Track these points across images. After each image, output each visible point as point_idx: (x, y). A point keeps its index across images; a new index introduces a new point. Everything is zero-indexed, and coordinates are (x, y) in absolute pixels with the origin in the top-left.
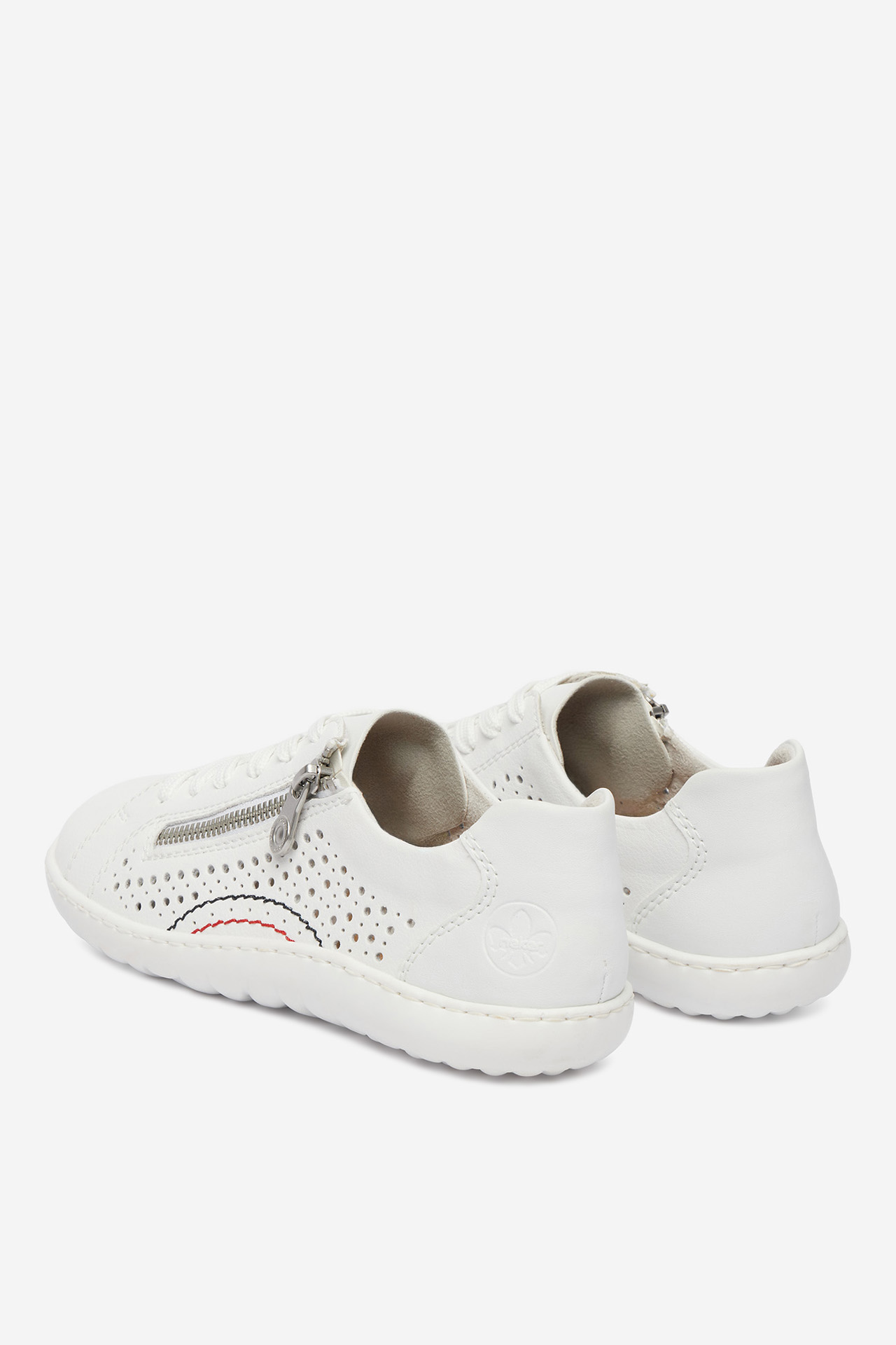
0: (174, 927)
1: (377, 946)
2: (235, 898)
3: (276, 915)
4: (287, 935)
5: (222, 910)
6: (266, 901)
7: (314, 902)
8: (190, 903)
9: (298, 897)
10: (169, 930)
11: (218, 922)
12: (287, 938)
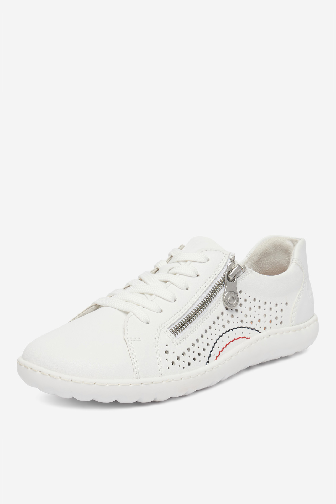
0: (208, 362)
1: (279, 320)
2: (221, 336)
3: (239, 333)
4: (246, 337)
5: (221, 344)
6: (232, 330)
7: (249, 319)
8: (209, 349)
9: (242, 321)
10: (207, 365)
11: (222, 349)
12: (247, 338)
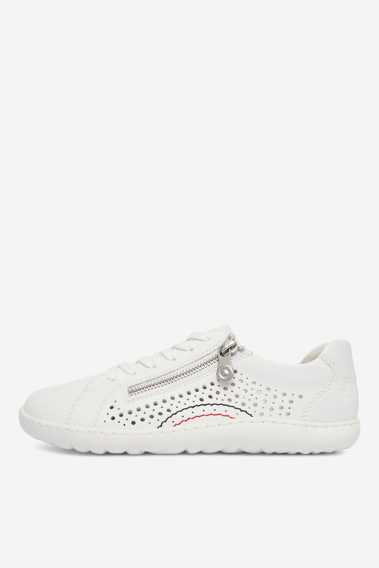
0: (161, 426)
1: (286, 410)
2: (193, 407)
4: (230, 416)
7: (240, 400)
8: (166, 414)
9: (230, 400)
10: (158, 428)
11: (187, 419)
12: (230, 418)
